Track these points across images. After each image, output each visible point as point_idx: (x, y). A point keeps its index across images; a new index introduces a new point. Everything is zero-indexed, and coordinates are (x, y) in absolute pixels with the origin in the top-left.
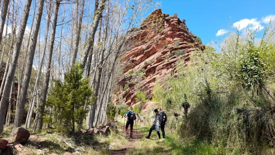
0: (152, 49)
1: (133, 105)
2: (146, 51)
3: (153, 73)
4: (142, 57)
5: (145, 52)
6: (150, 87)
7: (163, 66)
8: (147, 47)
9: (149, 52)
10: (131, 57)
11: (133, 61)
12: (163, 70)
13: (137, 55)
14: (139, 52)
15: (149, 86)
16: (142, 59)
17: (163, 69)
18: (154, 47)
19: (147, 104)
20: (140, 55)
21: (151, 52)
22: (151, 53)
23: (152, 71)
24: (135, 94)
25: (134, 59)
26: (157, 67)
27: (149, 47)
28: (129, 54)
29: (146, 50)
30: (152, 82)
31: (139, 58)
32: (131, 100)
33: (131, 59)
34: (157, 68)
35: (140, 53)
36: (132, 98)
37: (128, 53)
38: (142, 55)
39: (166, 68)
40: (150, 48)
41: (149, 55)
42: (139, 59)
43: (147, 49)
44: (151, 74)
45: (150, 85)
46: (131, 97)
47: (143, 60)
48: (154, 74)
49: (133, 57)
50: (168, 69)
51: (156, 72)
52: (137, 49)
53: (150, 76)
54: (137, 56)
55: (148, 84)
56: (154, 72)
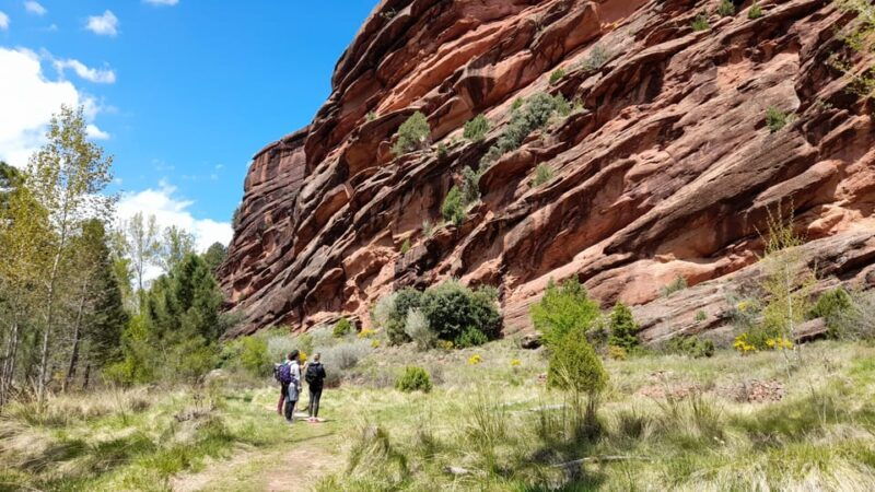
0: (579, 19)
1: (513, 286)
2: (545, 30)
3: (642, 97)
4: (525, 63)
5: (538, 36)
6: (637, 178)
7: (727, 40)
8: (551, 11)
9: (560, 35)
10: (465, 66)
11: (475, 85)
12: (721, 69)
13: (497, 52)
14: (508, 40)
15: (631, 172)
16: (520, 75)
17: (720, 60)
18: (589, 7)
19: (629, 280)
20: (512, 54)
21: (571, 35)
22: (570, 42)
23: (638, 86)
24: (533, 222)
25: (484, 72)
26: (677, 57)
27: (563, 9)
28: (454, 52)
29: (546, 25)
30: (648, 147)
31: (506, 69)
32: (499, 260)
33: (465, 75)
34: (676, 66)
35: (511, 44)
36: (507, 247)
37: (446, 52)
38: (524, 55)
39: (748, 54)
40: (566, 13)
41: (559, 51)
42: (509, 72)
43: (547, 22)
44: (633, 108)
45: (632, 164)
46: (501, 245)
47: (524, 79)
48: (655, 105)
49: (476, 66)
50: (760, 59)
51: (669, 89)
52: (493, 31)
53: (626, 116)
54: (498, 58)
55: (620, 162)
56: (654, 92)
